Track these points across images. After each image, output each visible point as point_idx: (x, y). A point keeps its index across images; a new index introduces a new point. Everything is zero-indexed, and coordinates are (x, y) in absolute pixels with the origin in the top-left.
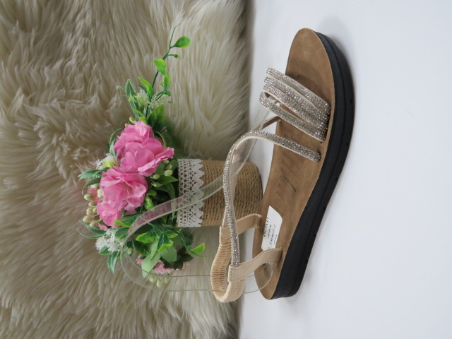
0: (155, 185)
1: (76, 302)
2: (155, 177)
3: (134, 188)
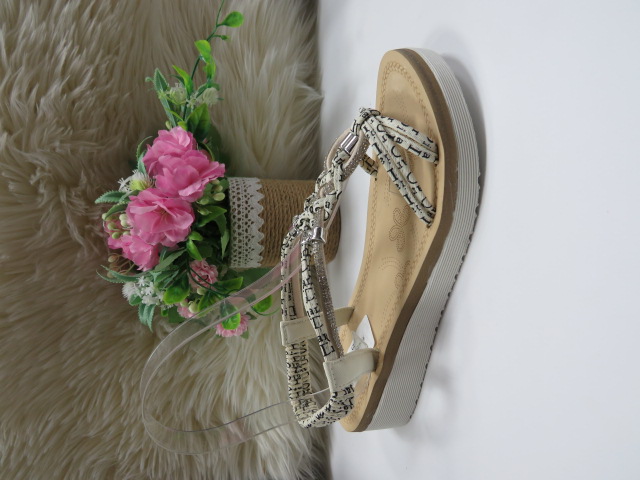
0: (202, 213)
1: (89, 418)
2: (202, 202)
3: (176, 217)
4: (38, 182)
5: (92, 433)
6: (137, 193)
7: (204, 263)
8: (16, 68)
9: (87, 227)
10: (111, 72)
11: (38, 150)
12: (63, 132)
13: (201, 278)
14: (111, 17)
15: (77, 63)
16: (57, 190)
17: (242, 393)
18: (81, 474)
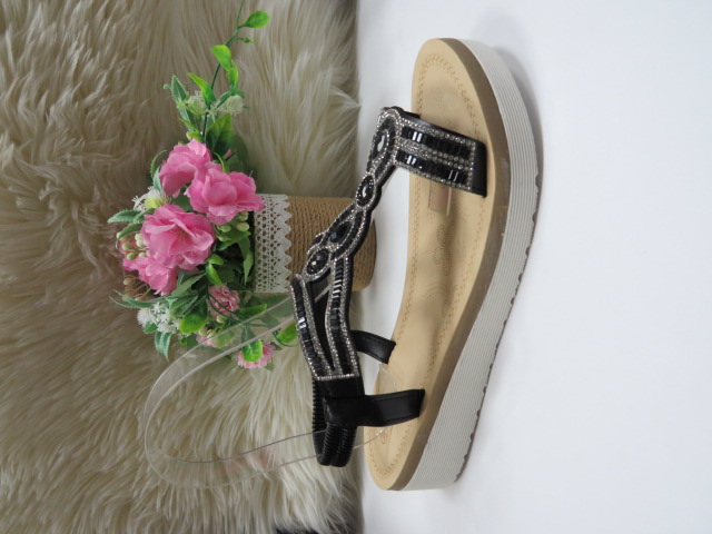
3: (195, 237)
4: (48, 198)
5: (105, 468)
6: (152, 211)
7: (224, 288)
8: (24, 73)
9: (101, 246)
10: (127, 77)
11: (48, 163)
12: (75, 142)
13: (220, 305)
14: (126, 17)
15: (90, 67)
16: (68, 206)
17: (267, 428)
18: (93, 512)
